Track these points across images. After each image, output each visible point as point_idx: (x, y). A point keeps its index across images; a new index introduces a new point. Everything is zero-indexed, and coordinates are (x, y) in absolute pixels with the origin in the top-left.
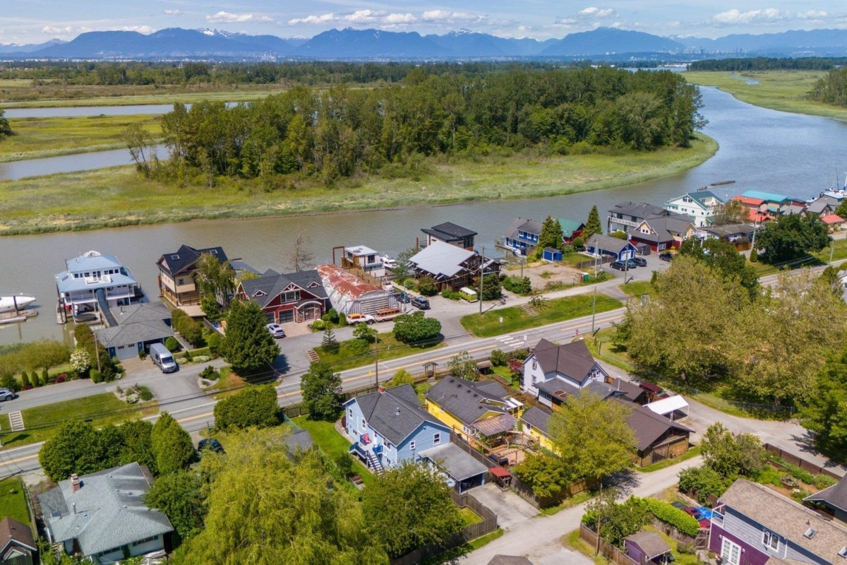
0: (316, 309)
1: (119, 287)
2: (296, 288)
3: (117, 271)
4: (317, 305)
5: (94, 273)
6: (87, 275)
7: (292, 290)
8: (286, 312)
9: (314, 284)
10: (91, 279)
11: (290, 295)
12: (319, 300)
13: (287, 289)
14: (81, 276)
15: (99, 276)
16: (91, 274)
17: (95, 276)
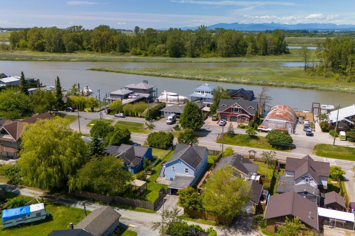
0: (247, 119)
1: (209, 99)
2: (239, 106)
3: (210, 93)
4: (247, 117)
5: (202, 92)
6: (199, 92)
7: (236, 107)
8: (234, 117)
9: (251, 108)
10: (200, 94)
11: (236, 110)
12: (250, 115)
13: (234, 106)
14: (197, 92)
15: (203, 93)
16: (201, 92)
17: (202, 93)
